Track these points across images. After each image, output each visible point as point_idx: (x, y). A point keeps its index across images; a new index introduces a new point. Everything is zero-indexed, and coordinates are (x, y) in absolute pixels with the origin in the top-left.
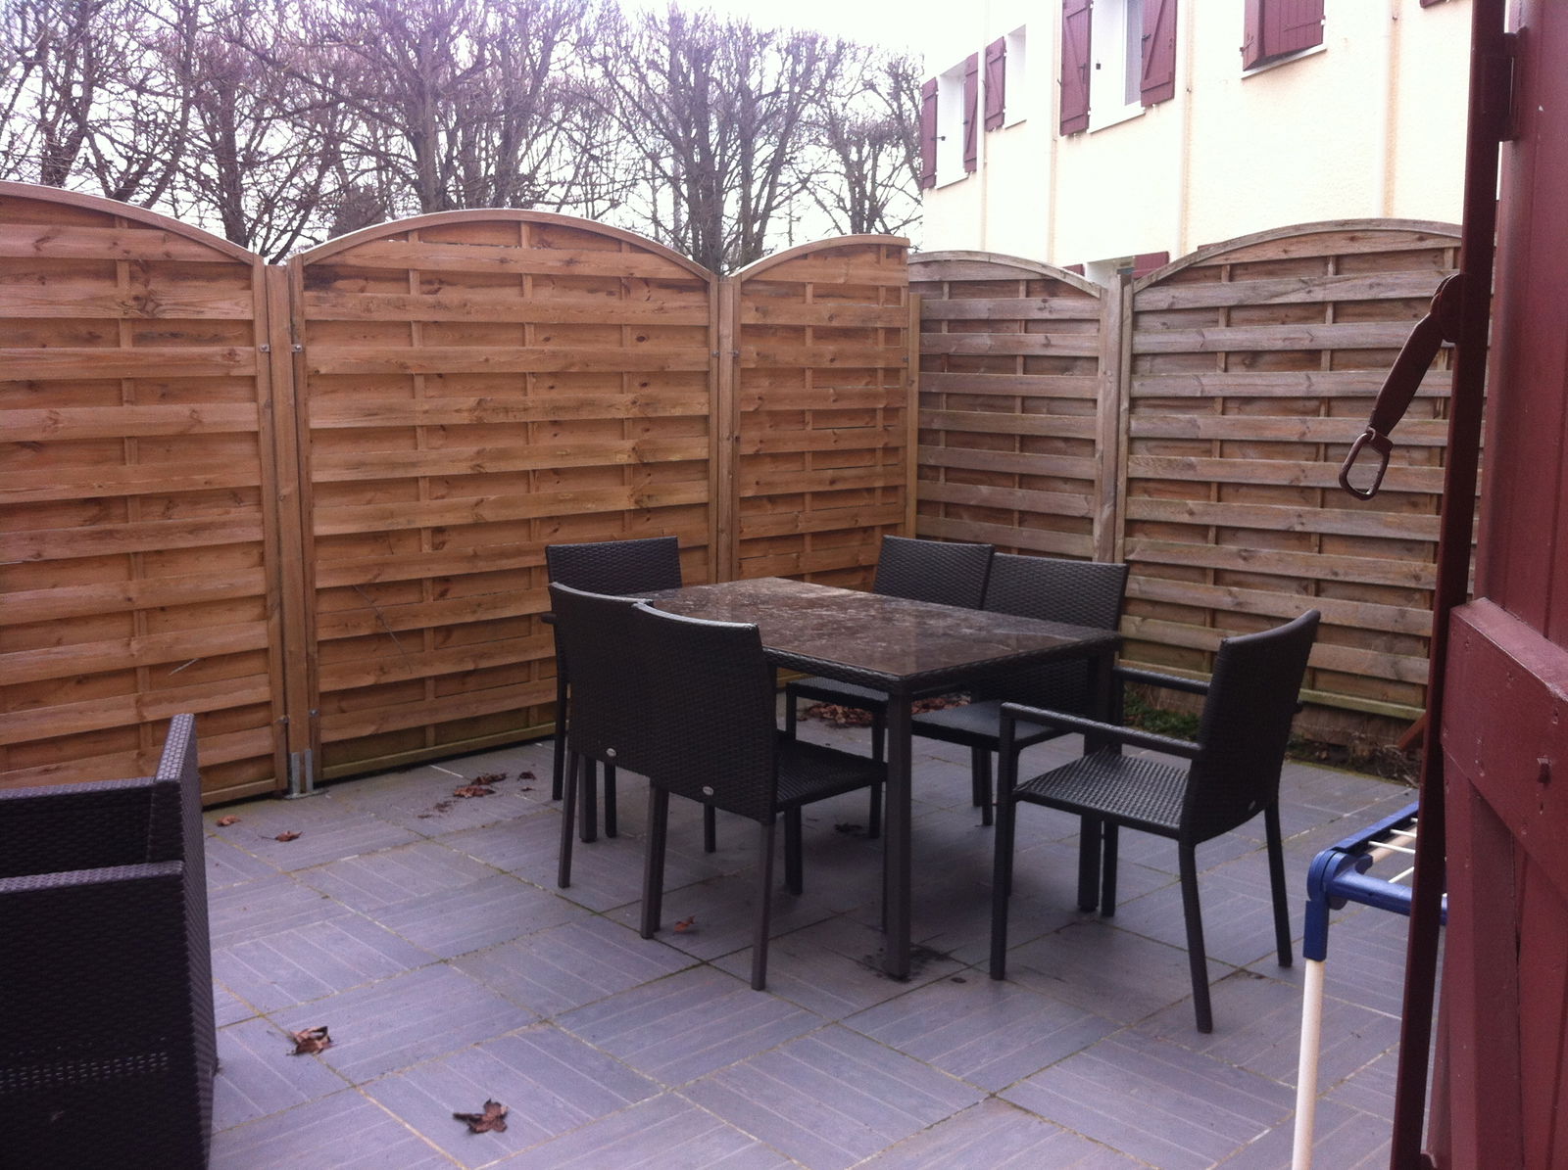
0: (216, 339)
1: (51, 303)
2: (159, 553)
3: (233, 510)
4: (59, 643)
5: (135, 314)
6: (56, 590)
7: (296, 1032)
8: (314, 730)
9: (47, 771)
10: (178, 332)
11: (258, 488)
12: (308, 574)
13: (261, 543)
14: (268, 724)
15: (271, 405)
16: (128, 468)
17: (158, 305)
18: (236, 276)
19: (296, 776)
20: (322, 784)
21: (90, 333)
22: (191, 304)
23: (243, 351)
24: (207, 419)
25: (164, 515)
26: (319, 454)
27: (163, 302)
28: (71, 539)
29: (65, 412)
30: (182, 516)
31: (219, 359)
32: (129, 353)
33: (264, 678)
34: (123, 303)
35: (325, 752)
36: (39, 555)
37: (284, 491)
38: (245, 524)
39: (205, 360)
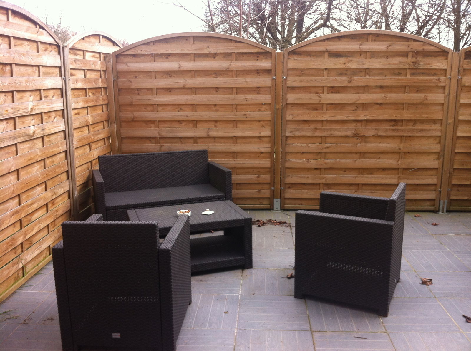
0: (435, 75)
1: (389, 64)
2: (410, 136)
3: (433, 126)
4: (379, 158)
5: (412, 67)
6: (381, 144)
7: (423, 278)
8: (449, 195)
9: (371, 192)
10: (423, 72)
11: (441, 120)
12: (453, 147)
13: (440, 136)
14: (435, 190)
15: (449, 95)
16: (404, 112)
17: (419, 64)
18: (443, 56)
19: (441, 207)
20: (448, 211)
21: (399, 72)
22: (429, 64)
23: (442, 78)
24: (429, 98)
25: (413, 126)
26: (462, 111)
27: (420, 64)
28: (386, 130)
29: (389, 95)
30: (419, 127)
31: (435, 81)
32: (409, 79)
33: (436, 177)
34: (409, 64)
35: (451, 202)
36: (377, 134)
37: (449, 122)
38: (436, 130)
39: (430, 81)
